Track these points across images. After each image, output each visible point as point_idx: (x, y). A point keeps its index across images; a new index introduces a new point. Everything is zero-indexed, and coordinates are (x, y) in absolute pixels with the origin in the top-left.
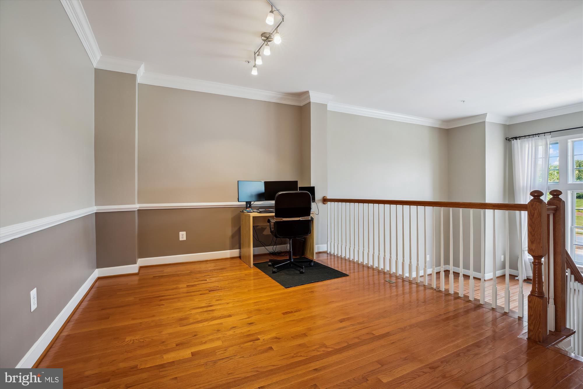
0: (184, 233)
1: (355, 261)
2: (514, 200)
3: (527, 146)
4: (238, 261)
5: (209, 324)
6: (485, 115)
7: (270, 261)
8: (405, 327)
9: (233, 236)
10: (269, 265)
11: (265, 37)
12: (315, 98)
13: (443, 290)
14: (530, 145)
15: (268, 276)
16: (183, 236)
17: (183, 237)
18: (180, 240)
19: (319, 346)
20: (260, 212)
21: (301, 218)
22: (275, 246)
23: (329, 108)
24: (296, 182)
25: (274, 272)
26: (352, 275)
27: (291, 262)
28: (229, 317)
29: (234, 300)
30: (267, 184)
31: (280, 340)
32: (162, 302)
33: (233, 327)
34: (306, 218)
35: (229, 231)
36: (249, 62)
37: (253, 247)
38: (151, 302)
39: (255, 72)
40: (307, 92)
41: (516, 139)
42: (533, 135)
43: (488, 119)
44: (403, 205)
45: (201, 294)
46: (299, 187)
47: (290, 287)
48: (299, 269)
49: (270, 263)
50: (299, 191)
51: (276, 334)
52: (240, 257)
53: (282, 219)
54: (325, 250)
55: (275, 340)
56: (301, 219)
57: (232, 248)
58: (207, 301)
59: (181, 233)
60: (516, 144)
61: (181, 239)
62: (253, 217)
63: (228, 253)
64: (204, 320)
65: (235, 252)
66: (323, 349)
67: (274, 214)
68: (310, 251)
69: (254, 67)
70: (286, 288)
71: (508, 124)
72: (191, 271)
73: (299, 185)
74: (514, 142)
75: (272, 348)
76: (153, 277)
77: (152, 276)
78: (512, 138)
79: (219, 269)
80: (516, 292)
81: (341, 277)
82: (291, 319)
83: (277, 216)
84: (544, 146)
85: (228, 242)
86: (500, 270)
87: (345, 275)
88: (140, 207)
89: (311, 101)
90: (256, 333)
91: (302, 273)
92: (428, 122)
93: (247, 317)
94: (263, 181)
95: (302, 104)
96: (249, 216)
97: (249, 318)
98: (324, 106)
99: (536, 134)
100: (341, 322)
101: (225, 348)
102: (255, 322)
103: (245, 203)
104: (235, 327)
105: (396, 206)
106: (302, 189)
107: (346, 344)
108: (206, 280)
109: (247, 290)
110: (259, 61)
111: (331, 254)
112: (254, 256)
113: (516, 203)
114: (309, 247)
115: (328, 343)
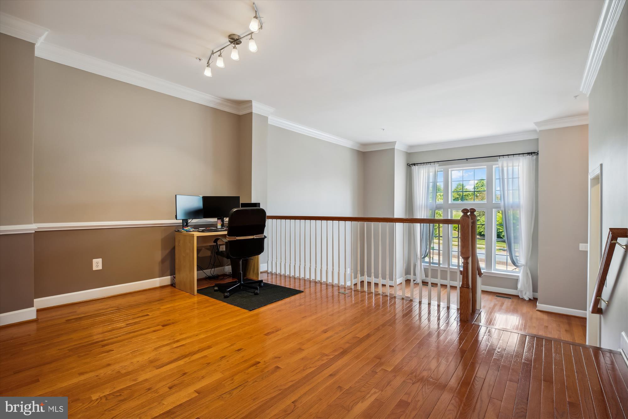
0: (100, 260)
1: (301, 278)
2: (413, 215)
3: (422, 172)
4: (169, 290)
5: (191, 360)
6: (394, 143)
7: (216, 285)
8: (379, 327)
9: (163, 261)
10: (215, 291)
11: (232, 39)
12: (257, 108)
13: (389, 294)
14: (425, 171)
15: (221, 302)
16: (97, 264)
17: (97, 266)
18: (94, 270)
19: (320, 356)
20: (203, 231)
21: (256, 236)
22: (213, 269)
23: (270, 122)
24: (238, 198)
25: (226, 297)
26: (307, 291)
27: (241, 285)
28: (209, 348)
29: (201, 330)
30: (205, 199)
31: (280, 358)
32: (107, 348)
33: (222, 357)
34: (260, 236)
35: (158, 255)
36: (200, 60)
37: (197, 271)
38: (91, 351)
39: (208, 73)
40: (250, 102)
41: (415, 165)
42: (427, 163)
43: (397, 147)
44: (339, 221)
45: (154, 331)
46: (241, 204)
47: (255, 309)
48: (253, 290)
49: (216, 288)
50: (240, 208)
51: (273, 354)
52: (173, 285)
53: (236, 238)
54: (265, 269)
55: (276, 360)
56: (255, 238)
57: (162, 275)
58: (169, 337)
59: (95, 261)
60: (415, 168)
61: (95, 268)
62: (197, 237)
63: (157, 282)
64: (182, 356)
65: (166, 280)
66: (325, 358)
67: (226, 233)
68: (254, 271)
69: (208, 66)
70: (251, 311)
71: (409, 152)
72: (118, 307)
73: (242, 201)
74: (414, 167)
75: (279, 367)
76: (66, 320)
77: (64, 320)
78: (412, 164)
79: (155, 301)
80: (417, 294)
81: (297, 294)
82: (276, 338)
83: (230, 234)
84: (433, 173)
85: (157, 269)
86: (399, 278)
87: (299, 292)
88: (39, 228)
89: (253, 111)
90: (252, 357)
91: (257, 294)
92: (349, 144)
93: (230, 345)
94: (202, 196)
95: (241, 113)
96: (193, 236)
97: (232, 345)
98: (265, 119)
99: (428, 163)
100: (325, 333)
101: (230, 378)
102: (243, 347)
103: (181, 221)
104: (224, 357)
105: (339, 222)
106: (244, 205)
107: (342, 350)
108: (148, 315)
109: (208, 318)
110: (220, 63)
111: (272, 273)
112: (198, 280)
113: (414, 218)
114: (252, 267)
115: (327, 352)
